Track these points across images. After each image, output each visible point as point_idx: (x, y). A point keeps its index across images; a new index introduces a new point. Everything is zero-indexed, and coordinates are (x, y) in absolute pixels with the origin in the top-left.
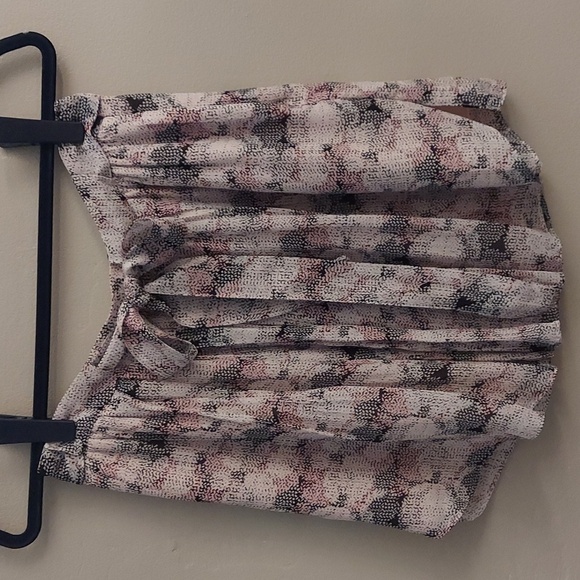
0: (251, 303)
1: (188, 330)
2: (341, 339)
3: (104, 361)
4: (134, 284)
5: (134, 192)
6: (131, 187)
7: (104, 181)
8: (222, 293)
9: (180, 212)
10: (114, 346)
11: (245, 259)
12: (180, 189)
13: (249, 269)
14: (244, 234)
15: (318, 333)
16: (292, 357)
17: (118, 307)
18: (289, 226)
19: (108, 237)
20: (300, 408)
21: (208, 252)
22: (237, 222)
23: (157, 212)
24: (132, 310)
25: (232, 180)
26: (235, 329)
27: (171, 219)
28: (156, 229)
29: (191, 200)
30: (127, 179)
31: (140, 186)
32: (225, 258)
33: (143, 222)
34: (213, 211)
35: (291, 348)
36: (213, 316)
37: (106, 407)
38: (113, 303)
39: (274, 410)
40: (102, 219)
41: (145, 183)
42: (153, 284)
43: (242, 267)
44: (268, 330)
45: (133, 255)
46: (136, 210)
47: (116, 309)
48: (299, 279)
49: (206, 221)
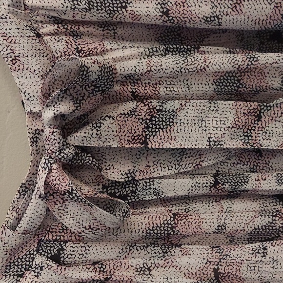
0: (182, 152)
1: (116, 183)
2: (279, 188)
3: (24, 224)
4: (57, 136)
5: (50, 28)
6: (46, 22)
7: (16, 14)
8: (155, 143)
9: (104, 52)
10: (35, 207)
11: (176, 104)
12: (104, 25)
13: (181, 115)
14: (175, 76)
15: (253, 182)
16: (225, 207)
17: (38, 162)
18: (228, 67)
19: (23, 80)
20: (244, 268)
21: (135, 97)
22: (169, 62)
23: (79, 52)
24: (55, 166)
25: (166, 13)
26: (166, 181)
27: (100, 58)
28: (83, 70)
29: (115, 38)
30: (43, 12)
31: (57, 21)
32: (155, 103)
33: (67, 63)
34: (142, 50)
35: (222, 197)
36: (142, 168)
37: (27, 273)
38: (31, 158)
39: (216, 271)
40: (15, 60)
41: (63, 17)
42: (78, 135)
43: (174, 114)
44: (202, 180)
45: (54, 103)
46: (53, 49)
47: (36, 164)
48: (236, 126)
49: (134, 62)
